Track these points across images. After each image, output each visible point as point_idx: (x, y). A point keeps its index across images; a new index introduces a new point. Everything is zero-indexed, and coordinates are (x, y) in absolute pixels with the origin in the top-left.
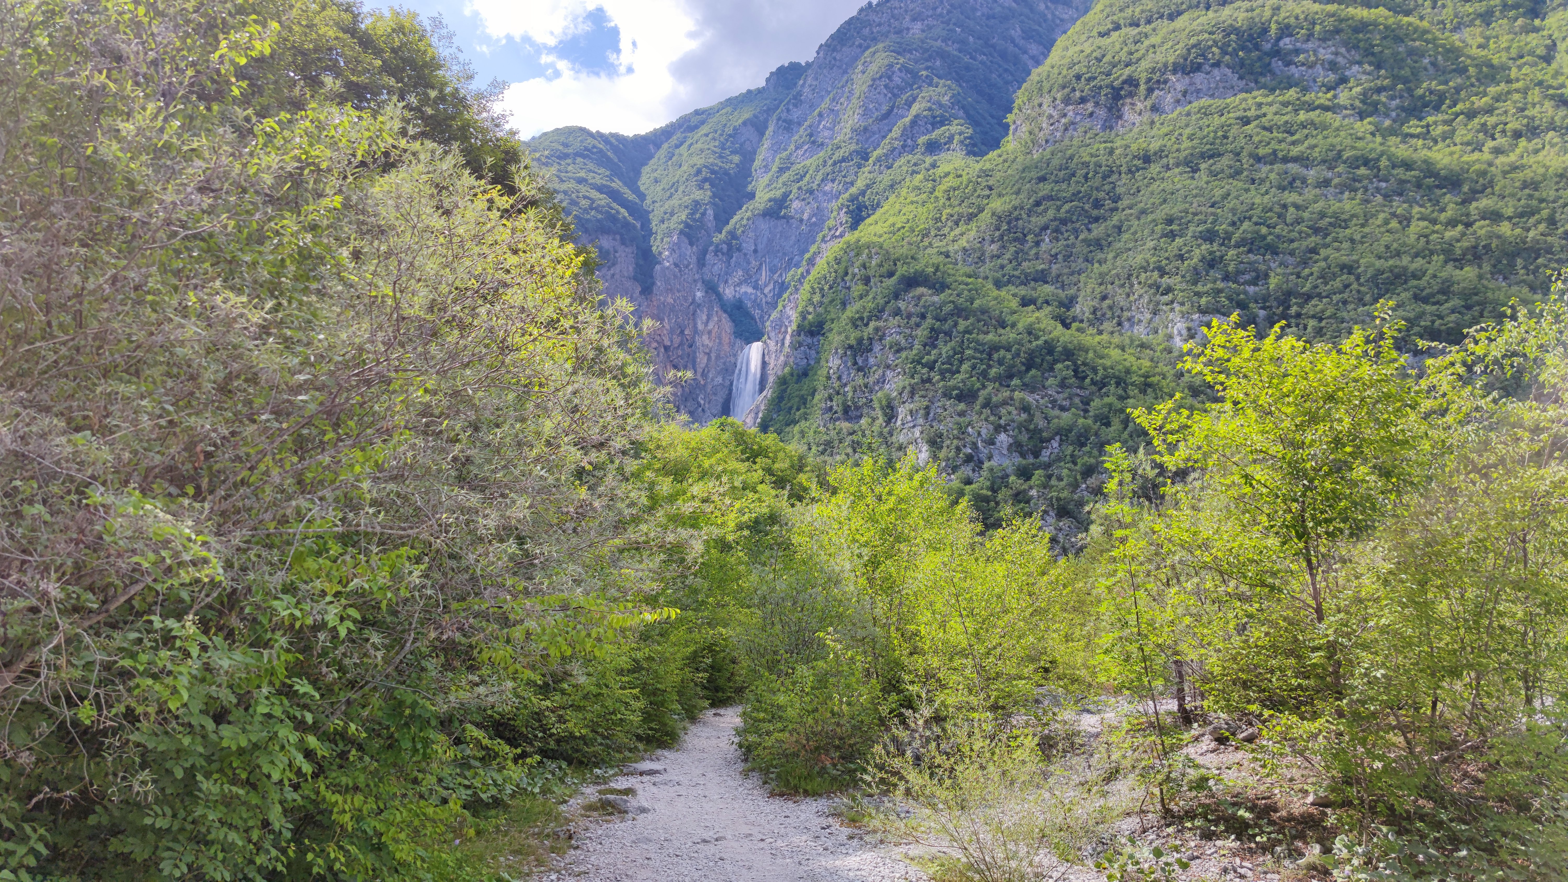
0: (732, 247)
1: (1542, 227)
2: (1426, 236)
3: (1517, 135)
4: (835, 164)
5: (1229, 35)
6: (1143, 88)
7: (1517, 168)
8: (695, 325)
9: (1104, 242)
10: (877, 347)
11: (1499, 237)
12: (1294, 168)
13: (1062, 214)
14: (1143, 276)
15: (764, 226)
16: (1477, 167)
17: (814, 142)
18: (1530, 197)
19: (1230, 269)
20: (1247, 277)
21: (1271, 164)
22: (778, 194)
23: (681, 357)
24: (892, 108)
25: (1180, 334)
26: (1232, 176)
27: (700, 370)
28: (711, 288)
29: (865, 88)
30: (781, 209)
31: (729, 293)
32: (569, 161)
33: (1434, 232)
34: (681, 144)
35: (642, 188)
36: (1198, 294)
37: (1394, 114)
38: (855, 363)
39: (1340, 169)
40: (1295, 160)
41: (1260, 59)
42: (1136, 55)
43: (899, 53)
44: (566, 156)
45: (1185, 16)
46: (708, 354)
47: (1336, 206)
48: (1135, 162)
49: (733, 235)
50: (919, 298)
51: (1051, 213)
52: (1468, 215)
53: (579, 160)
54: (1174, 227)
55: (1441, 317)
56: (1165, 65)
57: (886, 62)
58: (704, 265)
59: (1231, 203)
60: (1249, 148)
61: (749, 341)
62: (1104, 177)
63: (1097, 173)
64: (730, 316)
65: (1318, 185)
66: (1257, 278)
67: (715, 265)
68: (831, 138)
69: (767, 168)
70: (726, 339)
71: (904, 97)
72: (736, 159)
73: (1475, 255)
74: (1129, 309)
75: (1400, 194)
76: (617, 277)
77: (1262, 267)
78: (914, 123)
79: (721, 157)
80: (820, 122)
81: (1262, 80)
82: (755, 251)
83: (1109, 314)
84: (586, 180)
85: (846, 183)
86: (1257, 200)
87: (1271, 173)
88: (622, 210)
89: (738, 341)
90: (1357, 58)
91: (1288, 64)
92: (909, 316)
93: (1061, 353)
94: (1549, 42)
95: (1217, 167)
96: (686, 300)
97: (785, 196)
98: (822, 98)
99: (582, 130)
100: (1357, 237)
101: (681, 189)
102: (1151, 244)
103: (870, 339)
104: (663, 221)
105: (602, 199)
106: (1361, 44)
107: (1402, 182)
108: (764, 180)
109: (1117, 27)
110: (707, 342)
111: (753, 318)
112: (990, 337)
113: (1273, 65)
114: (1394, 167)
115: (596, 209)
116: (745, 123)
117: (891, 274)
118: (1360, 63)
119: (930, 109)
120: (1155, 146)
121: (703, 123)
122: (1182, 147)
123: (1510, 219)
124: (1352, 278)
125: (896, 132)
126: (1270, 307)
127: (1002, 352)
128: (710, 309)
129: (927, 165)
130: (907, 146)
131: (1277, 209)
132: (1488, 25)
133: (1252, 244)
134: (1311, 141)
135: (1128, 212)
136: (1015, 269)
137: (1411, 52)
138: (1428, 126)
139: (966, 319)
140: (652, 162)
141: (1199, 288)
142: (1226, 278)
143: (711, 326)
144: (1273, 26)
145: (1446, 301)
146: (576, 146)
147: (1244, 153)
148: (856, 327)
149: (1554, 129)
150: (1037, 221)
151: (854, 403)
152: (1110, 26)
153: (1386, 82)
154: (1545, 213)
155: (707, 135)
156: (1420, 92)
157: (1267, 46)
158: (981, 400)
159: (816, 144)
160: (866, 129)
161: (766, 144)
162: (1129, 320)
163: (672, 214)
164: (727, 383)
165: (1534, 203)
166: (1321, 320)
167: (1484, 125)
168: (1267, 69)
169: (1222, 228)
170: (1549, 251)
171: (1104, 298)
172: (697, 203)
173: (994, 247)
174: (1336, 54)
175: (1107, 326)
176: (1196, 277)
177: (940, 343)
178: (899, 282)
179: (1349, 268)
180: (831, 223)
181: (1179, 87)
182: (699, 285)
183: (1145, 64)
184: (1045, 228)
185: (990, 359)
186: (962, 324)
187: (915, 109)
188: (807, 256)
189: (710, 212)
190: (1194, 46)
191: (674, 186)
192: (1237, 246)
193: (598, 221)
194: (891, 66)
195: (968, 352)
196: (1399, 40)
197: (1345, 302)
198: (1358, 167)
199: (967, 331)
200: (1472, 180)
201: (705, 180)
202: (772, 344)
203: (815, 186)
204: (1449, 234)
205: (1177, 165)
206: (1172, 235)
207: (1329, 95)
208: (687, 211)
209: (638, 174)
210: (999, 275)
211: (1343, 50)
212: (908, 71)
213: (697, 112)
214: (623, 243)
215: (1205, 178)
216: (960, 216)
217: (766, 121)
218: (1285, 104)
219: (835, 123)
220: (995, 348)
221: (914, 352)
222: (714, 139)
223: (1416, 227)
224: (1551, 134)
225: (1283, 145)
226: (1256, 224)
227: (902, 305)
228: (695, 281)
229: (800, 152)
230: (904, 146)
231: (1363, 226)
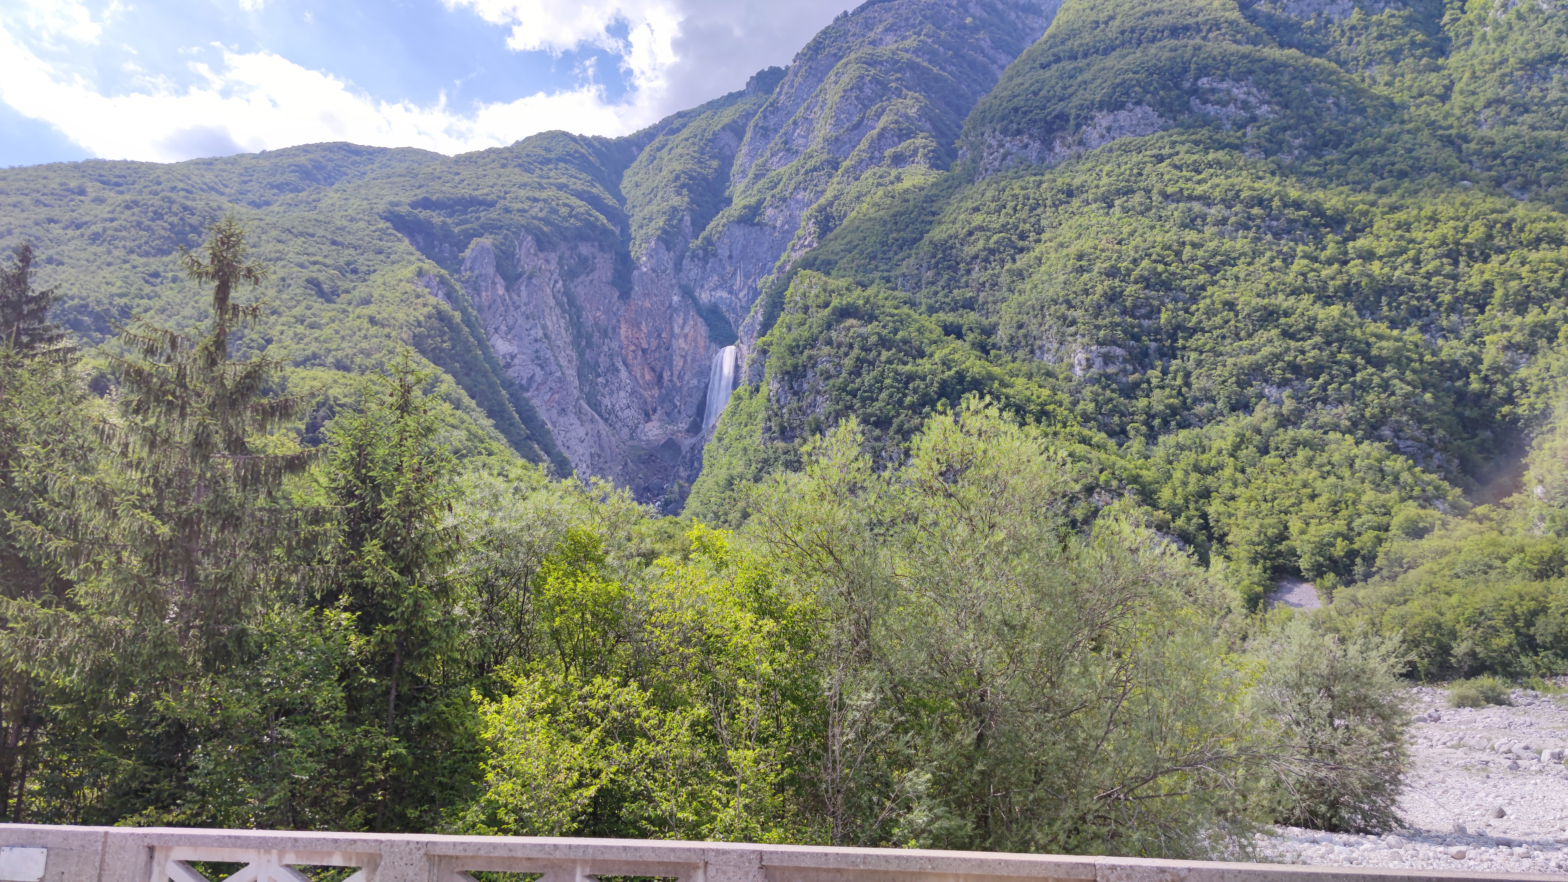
0: (708, 252)
1: (1408, 267)
2: (1303, 274)
3: (1402, 175)
4: (807, 173)
5: (1151, 74)
6: (1072, 122)
7: (1396, 208)
8: (672, 328)
9: (1025, 273)
10: (810, 374)
11: (1369, 276)
12: (1197, 207)
13: (991, 244)
14: (1053, 308)
15: (739, 232)
16: (1361, 206)
17: (788, 150)
18: (1401, 237)
19: (1128, 304)
20: (1143, 311)
21: (1178, 202)
22: (753, 201)
23: (659, 360)
24: (863, 119)
25: (1080, 364)
26: (1142, 213)
27: (676, 373)
28: (687, 293)
29: (836, 98)
30: (754, 215)
31: (704, 297)
32: (551, 166)
33: (1313, 270)
34: (663, 147)
35: (623, 192)
36: (1098, 328)
37: (1296, 152)
38: (792, 388)
39: (1238, 208)
40: (1198, 198)
41: (1179, 97)
42: (1070, 91)
43: (870, 65)
44: (548, 161)
45: (1116, 53)
46: (685, 357)
47: (1228, 244)
48: (1060, 196)
49: (708, 241)
50: (848, 329)
51: (981, 244)
52: (1346, 253)
53: (561, 165)
54: (1083, 263)
55: (1303, 352)
56: (1093, 103)
57: (857, 74)
58: (681, 270)
59: (1137, 240)
60: (1159, 186)
61: (723, 345)
62: (1032, 209)
63: (1024, 205)
64: (705, 320)
65: (1217, 223)
66: (1151, 312)
67: (692, 270)
68: (805, 146)
69: (744, 173)
70: (701, 343)
71: (874, 108)
72: (715, 164)
73: (1347, 292)
74: (1041, 339)
75: (1289, 233)
76: (595, 282)
77: (1156, 303)
78: (881, 135)
79: (700, 162)
80: (794, 130)
81: (1180, 117)
82: (730, 257)
83: (1023, 343)
84: (567, 186)
85: (817, 192)
86: (1159, 239)
87: (1176, 211)
88: (601, 217)
89: (713, 345)
90: (1267, 97)
91: (1205, 102)
92: (839, 346)
93: (970, 383)
94: (1447, 82)
95: (1129, 205)
96: (663, 304)
97: (760, 202)
98: (798, 105)
99: (565, 134)
100: (1242, 275)
101: (660, 195)
102: (1062, 278)
103: (805, 366)
104: (641, 227)
105: (581, 206)
106: (1271, 85)
107: (1290, 221)
108: (741, 187)
109: (1058, 60)
110: (683, 345)
111: (728, 322)
112: (908, 367)
113: (1192, 103)
114: (1285, 206)
115: (575, 217)
116: (724, 129)
117: (826, 305)
118: (1269, 103)
119: (897, 122)
120: (1077, 182)
121: (684, 126)
122: (1101, 183)
123: (1381, 258)
124: (1232, 314)
125: (864, 144)
126: (1161, 340)
127: (917, 382)
128: (686, 313)
129: (892, 178)
130: (874, 159)
131: (1175, 247)
132: (1397, 62)
133: (1146, 282)
134: (1216, 180)
135: (1048, 244)
136: (946, 296)
137: (1317, 93)
138: (1326, 164)
139: (889, 350)
140: (634, 165)
141: (1100, 322)
142: (1124, 312)
143: (686, 330)
144: (1193, 66)
145: (1310, 338)
146: (559, 151)
147: (1155, 191)
148: (793, 354)
149: (1436, 170)
150: (969, 250)
151: (790, 424)
152: (1052, 58)
153: (1292, 121)
154: (1411, 253)
155: (687, 140)
156: (1320, 131)
157: (1187, 85)
158: (895, 426)
159: (790, 151)
160: (837, 139)
161: (744, 149)
162: (1040, 348)
163: (651, 220)
164: (703, 385)
165: (1404, 243)
166: (1201, 353)
167: (1375, 164)
168: (1186, 107)
169: (1123, 265)
170: (1411, 289)
171: (1020, 327)
172: (674, 209)
173: (930, 274)
174: (1248, 93)
175: (1020, 354)
176: (1098, 311)
177: (864, 372)
178: (833, 313)
179: (1230, 305)
180: (800, 232)
181: (1105, 123)
182: (676, 290)
183: (1076, 101)
184: (976, 257)
185: (907, 388)
186: (885, 355)
187: (881, 123)
188: (778, 264)
189: (687, 218)
190: (1118, 85)
191: (654, 191)
192: (1136, 282)
193: (577, 228)
194: (861, 77)
195: (888, 381)
196: (1306, 80)
197: (1224, 337)
198: (1252, 207)
199: (889, 362)
200: (1354, 219)
201: (683, 186)
202: (744, 348)
203: (787, 194)
204: (1326, 272)
205: (1095, 201)
206: (1081, 270)
207: (1239, 134)
208: (665, 217)
209: (620, 177)
210: (932, 301)
211: (1255, 90)
212: (878, 82)
213: (680, 115)
214: (602, 249)
215: (1118, 215)
216: (905, 241)
217: (745, 125)
218: (1197, 143)
219: (809, 131)
220: (911, 378)
221: (841, 380)
222: (694, 144)
223: (1299, 264)
224: (1433, 174)
225: (1190, 184)
226: (1155, 261)
227: (834, 334)
228: (672, 286)
229: (775, 159)
230: (871, 158)
231: (1249, 264)
